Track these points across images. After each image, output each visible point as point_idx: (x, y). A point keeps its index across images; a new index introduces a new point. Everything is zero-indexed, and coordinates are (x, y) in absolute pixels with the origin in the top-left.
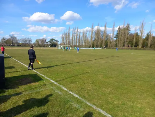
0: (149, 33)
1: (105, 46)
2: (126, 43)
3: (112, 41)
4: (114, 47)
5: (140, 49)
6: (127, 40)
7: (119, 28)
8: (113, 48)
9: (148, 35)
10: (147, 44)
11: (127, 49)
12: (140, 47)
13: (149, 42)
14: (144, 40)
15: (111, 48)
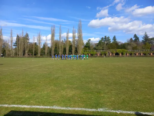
0: (45, 44)
1: (2, 55)
2: (26, 52)
3: (10, 49)
4: (13, 55)
5: (39, 57)
6: (27, 49)
7: (18, 36)
8: (12, 57)
9: (44, 45)
10: (45, 53)
11: (27, 57)
12: (39, 55)
13: (46, 51)
14: (42, 49)
15: (10, 57)
